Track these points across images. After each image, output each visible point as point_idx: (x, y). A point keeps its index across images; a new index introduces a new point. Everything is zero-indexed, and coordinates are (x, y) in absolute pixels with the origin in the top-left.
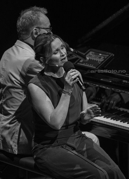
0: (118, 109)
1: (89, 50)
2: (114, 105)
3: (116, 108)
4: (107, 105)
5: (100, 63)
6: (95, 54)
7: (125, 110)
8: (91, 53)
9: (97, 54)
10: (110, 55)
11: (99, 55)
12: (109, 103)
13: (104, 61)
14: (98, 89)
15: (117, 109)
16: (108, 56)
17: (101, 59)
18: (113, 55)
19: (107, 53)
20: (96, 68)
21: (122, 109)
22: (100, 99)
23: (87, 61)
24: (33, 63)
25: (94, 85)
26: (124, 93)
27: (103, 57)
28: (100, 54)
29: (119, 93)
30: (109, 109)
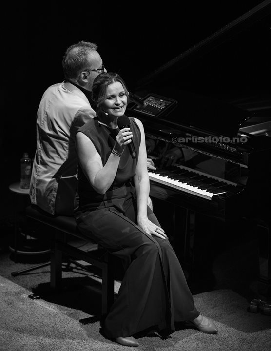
0: (178, 167)
1: (148, 95)
2: (174, 161)
3: (176, 165)
4: (166, 161)
5: (160, 111)
6: (156, 100)
7: (186, 168)
8: (150, 98)
9: (157, 100)
10: (172, 102)
11: (160, 101)
12: (168, 159)
13: (165, 108)
14: (158, 142)
15: (176, 167)
16: (170, 102)
17: (162, 105)
18: (177, 102)
19: (170, 99)
20: (156, 116)
21: (182, 167)
22: (156, 153)
23: (144, 107)
24: (83, 113)
25: (152, 136)
26: (186, 148)
27: (164, 104)
28: (162, 100)
29: (181, 148)
30: (167, 165)
